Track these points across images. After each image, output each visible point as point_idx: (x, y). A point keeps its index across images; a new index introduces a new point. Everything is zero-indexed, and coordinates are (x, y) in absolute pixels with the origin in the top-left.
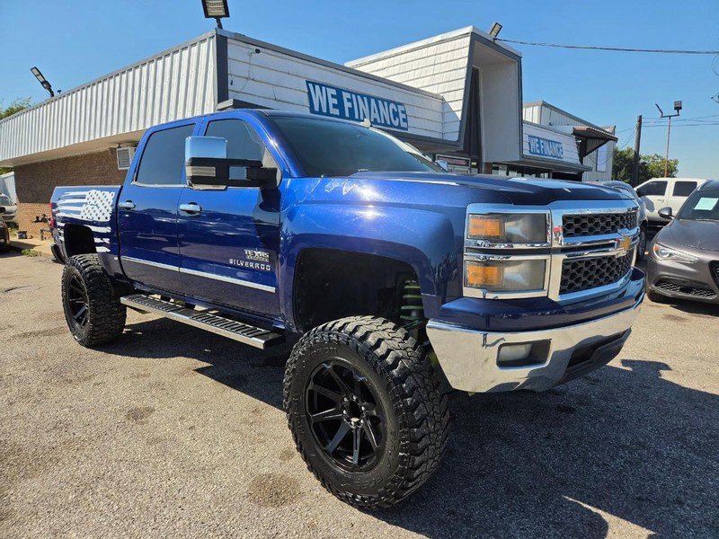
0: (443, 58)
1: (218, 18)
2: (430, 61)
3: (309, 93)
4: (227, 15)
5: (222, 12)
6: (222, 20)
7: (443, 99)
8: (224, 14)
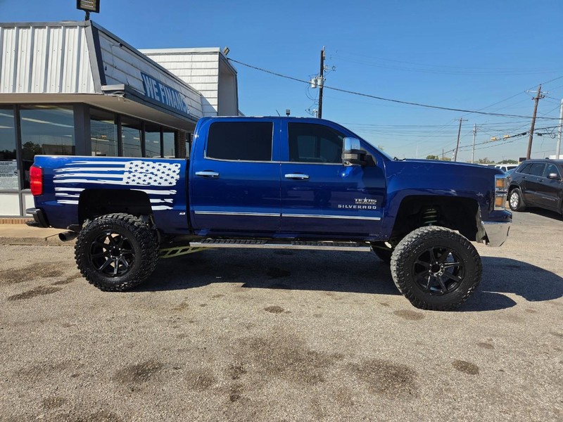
0: (198, 65)
1: (88, 11)
2: (188, 65)
3: (144, 83)
4: (97, 10)
5: (92, 7)
6: (91, 13)
7: (201, 95)
8: (95, 9)
